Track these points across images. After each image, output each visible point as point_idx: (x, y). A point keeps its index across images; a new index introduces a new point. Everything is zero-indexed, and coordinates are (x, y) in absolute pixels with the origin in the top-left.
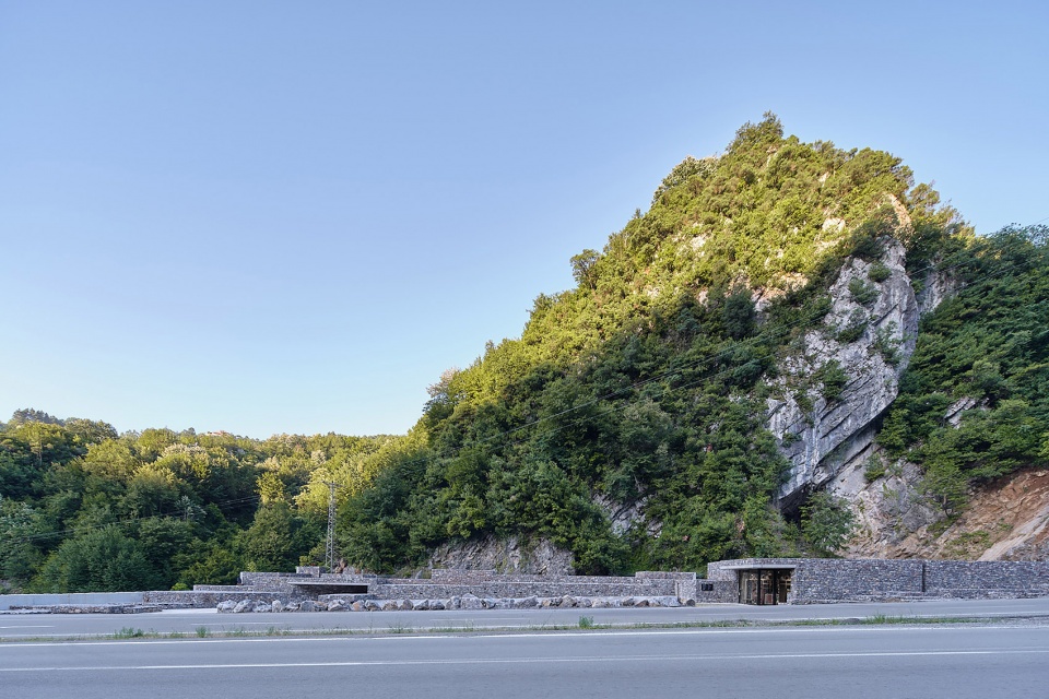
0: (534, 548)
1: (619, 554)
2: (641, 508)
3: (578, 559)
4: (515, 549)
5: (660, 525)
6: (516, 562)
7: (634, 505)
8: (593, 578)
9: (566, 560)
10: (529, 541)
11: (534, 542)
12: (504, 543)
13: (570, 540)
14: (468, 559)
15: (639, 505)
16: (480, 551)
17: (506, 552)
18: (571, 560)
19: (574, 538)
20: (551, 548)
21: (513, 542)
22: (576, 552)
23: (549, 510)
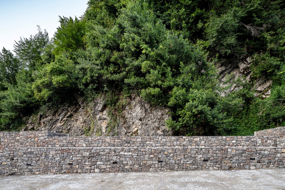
0: (123, 107)
1: (228, 110)
2: (245, 69)
3: (175, 118)
4: (102, 111)
5: (268, 84)
6: (104, 125)
7: (238, 67)
8: (197, 139)
9: (161, 119)
10: (118, 99)
11: (123, 101)
12: (91, 104)
13: (166, 92)
14: (59, 124)
15: (242, 66)
16: (71, 116)
17: (95, 115)
18: (167, 119)
19: (170, 88)
20: (142, 106)
21: (100, 101)
22: (174, 108)
23: (137, 54)
